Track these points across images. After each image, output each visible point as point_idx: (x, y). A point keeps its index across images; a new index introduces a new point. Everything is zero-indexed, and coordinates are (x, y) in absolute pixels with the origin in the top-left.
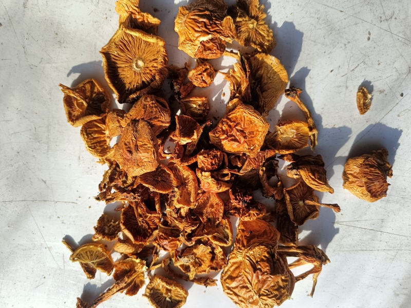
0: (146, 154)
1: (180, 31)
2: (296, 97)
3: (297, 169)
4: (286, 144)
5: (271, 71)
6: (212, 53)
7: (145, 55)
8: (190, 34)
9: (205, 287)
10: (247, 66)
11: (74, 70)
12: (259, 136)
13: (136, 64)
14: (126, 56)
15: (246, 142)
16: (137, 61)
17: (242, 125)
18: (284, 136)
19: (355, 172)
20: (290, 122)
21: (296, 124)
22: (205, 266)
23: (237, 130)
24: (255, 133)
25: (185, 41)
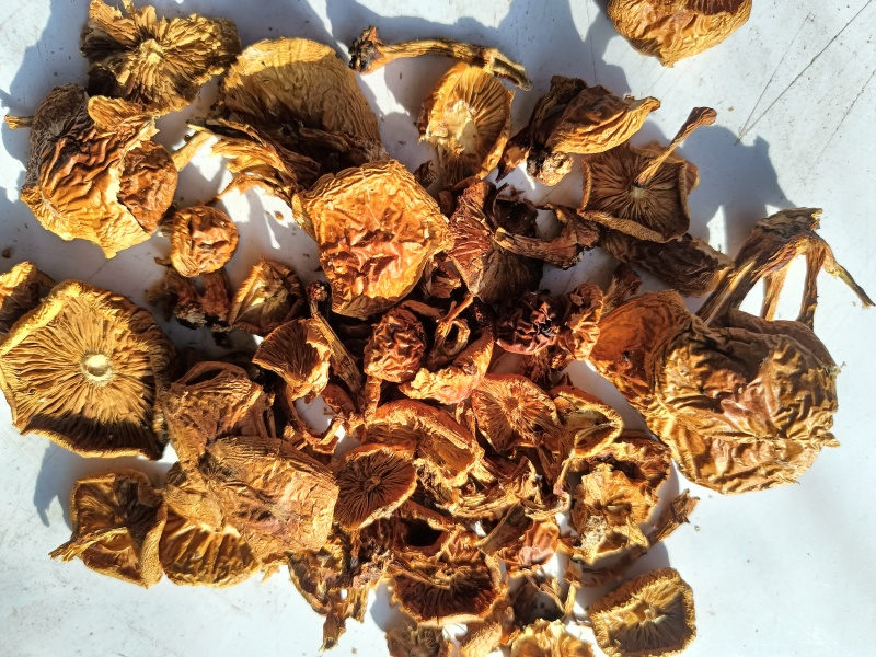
0: (290, 487)
1: (73, 232)
2: (379, 49)
3: (550, 155)
4: (479, 142)
5: (281, 76)
6: (159, 189)
7: (83, 342)
8: (87, 213)
9: (685, 524)
10: (236, 126)
11: (41, 502)
12: (407, 200)
13: (93, 371)
14: (62, 382)
15: (401, 241)
16: (85, 367)
17: (354, 225)
18: (459, 134)
19: (649, 16)
20: (429, 101)
21: (442, 90)
22: (638, 499)
23: (360, 245)
24: (393, 208)
25: (98, 235)
